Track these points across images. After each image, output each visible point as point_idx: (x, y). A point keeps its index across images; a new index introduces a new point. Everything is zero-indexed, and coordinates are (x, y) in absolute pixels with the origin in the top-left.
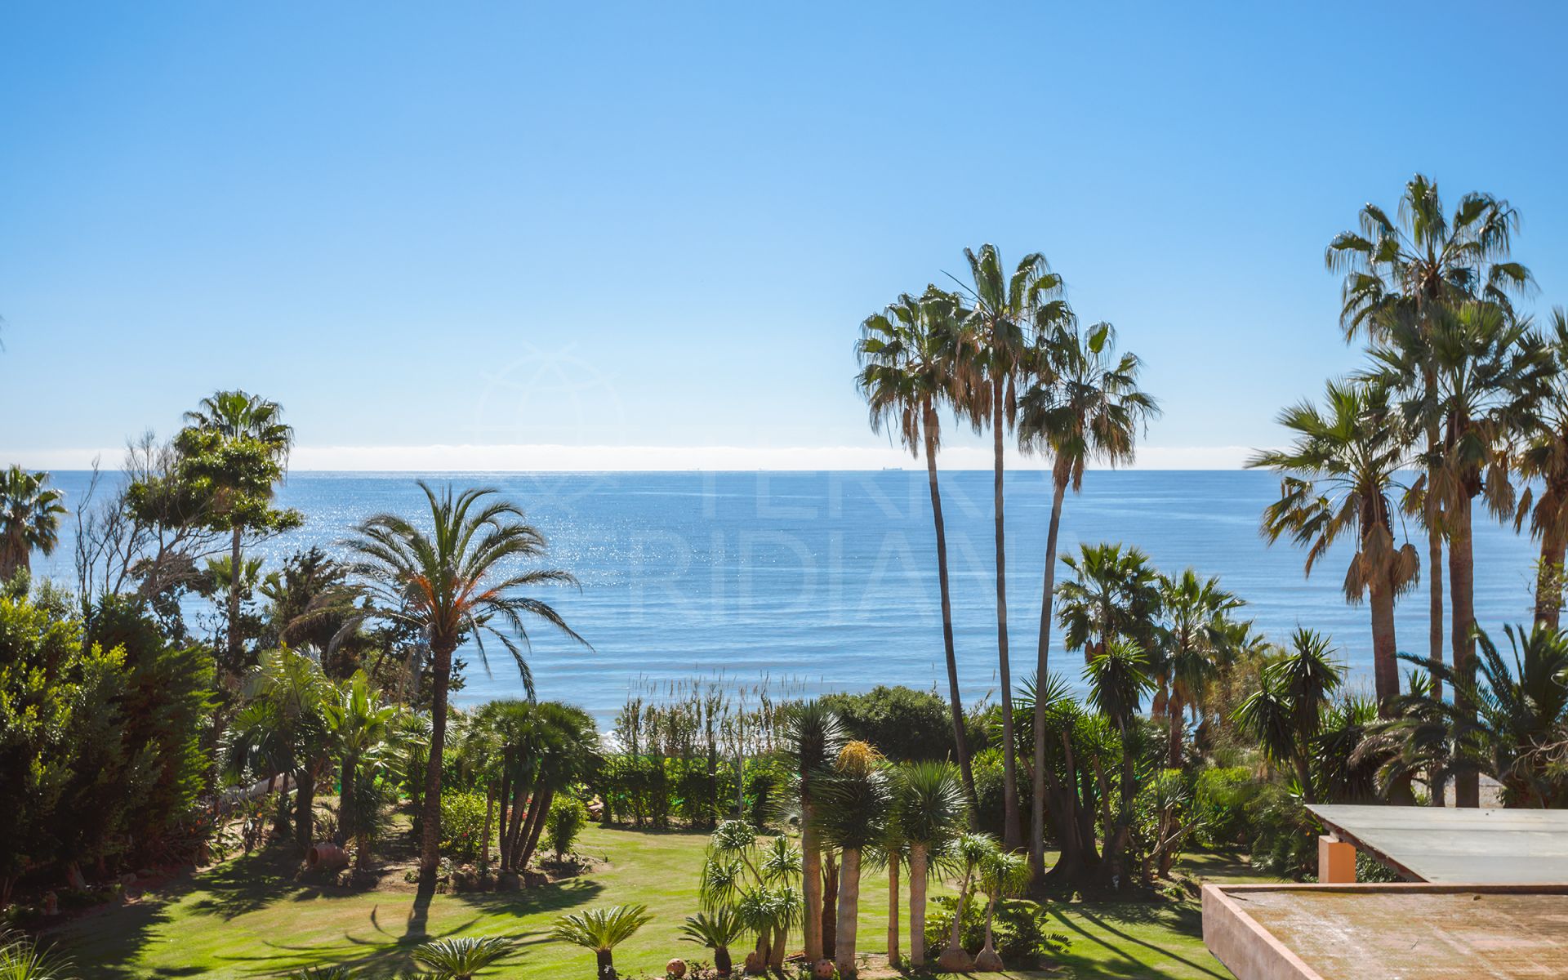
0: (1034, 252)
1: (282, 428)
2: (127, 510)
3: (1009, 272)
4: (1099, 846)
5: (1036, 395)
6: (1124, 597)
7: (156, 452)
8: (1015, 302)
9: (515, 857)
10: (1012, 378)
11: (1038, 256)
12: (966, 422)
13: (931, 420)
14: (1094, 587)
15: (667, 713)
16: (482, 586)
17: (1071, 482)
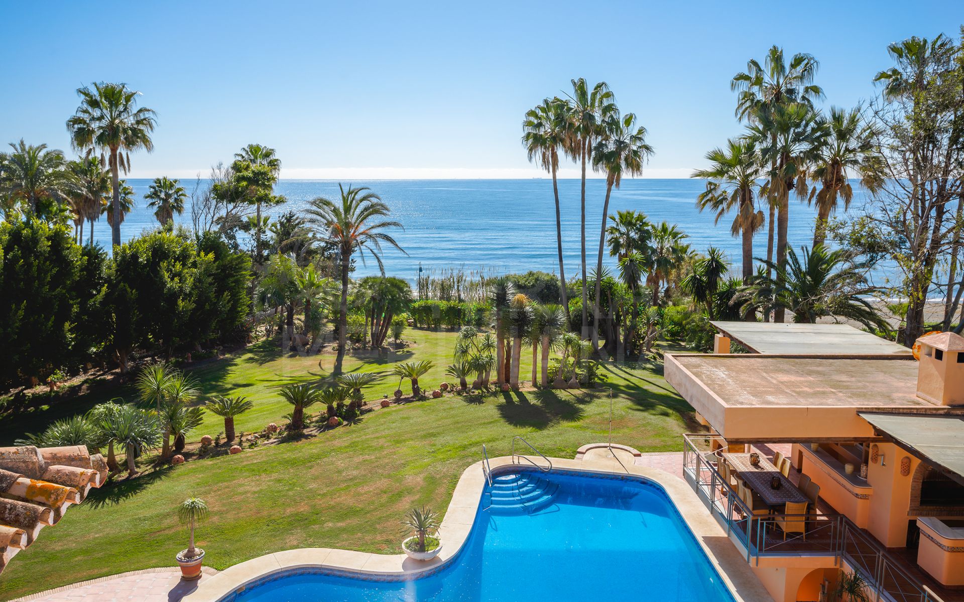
0: (601, 82)
1: (276, 160)
2: (212, 195)
3: (590, 90)
4: (622, 338)
5: (600, 145)
6: (636, 233)
7: (223, 171)
8: (592, 105)
9: (377, 341)
10: (590, 138)
11: (603, 84)
12: (570, 158)
13: (554, 156)
14: (623, 229)
15: (440, 282)
16: (362, 228)
17: (615, 183)
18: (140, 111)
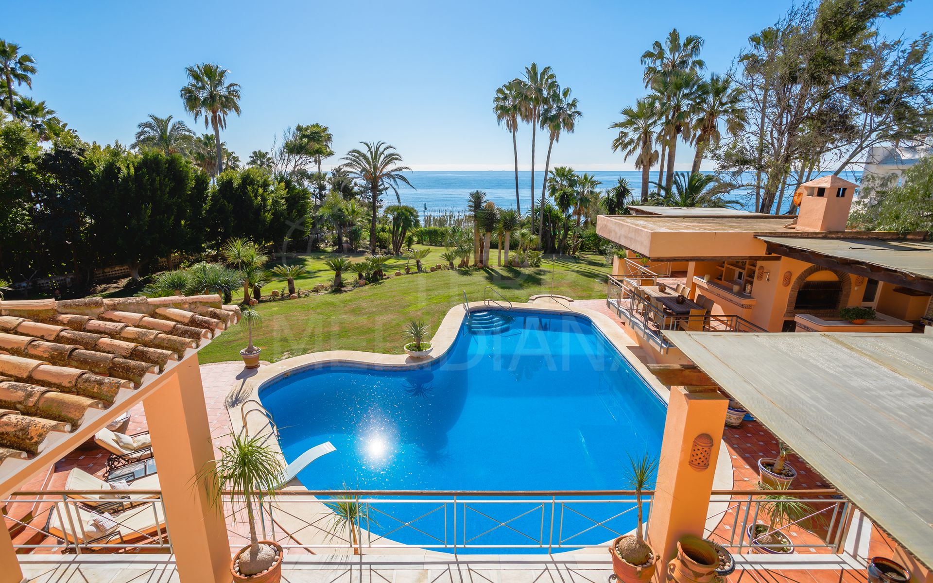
0: (548, 66)
1: (330, 134)
2: (285, 150)
3: (540, 71)
4: (556, 246)
5: (547, 111)
6: (567, 182)
7: (292, 133)
8: (541, 84)
9: (397, 248)
10: (539, 107)
11: (549, 67)
12: (525, 122)
13: (515, 122)
14: (558, 179)
15: (439, 218)
16: (385, 171)
17: (555, 138)
18: (231, 85)
